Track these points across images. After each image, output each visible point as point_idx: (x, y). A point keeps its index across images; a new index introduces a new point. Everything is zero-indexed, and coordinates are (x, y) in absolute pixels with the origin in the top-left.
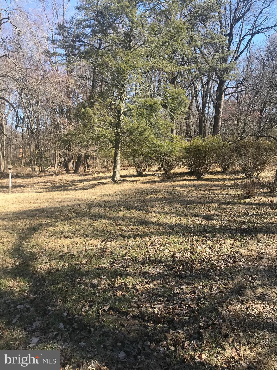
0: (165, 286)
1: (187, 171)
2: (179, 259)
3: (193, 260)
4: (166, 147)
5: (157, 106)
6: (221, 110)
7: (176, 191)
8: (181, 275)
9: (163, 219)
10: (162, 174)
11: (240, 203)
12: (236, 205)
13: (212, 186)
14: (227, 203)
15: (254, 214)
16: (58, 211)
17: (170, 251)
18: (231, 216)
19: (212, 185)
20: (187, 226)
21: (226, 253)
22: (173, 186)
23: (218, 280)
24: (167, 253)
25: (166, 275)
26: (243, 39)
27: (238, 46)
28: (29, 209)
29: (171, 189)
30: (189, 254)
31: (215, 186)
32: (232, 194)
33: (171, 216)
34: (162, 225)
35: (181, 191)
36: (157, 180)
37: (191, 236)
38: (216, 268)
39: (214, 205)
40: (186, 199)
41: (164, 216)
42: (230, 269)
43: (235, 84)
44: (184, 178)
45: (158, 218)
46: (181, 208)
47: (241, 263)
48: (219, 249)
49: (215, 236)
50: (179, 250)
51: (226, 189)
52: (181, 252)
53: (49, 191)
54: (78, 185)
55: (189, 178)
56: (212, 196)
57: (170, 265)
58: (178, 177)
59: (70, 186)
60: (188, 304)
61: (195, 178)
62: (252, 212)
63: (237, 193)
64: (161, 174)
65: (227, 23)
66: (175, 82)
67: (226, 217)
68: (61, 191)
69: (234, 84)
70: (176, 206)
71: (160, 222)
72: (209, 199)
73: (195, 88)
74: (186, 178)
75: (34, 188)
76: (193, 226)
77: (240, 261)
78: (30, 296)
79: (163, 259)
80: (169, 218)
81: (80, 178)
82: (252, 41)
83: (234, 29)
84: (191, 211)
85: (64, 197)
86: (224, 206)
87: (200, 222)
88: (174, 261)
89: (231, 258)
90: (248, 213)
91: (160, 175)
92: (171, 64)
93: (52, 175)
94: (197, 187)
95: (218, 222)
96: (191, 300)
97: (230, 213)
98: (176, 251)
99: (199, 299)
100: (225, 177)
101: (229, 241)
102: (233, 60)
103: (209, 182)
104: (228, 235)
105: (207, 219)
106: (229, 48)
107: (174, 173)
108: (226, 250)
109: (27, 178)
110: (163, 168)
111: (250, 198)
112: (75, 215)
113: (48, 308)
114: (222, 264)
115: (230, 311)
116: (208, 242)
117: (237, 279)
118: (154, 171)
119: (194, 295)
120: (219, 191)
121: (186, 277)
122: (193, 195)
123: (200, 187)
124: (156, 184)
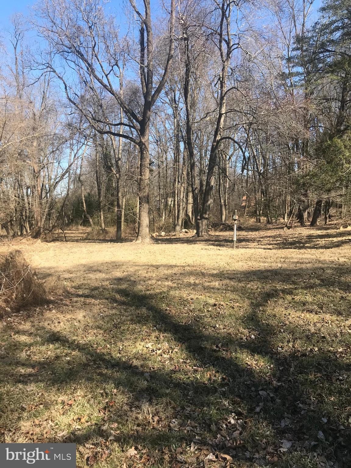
16: (295, 275)
28: (259, 269)
53: (280, 248)
54: (318, 242)
59: (306, 242)
68: (295, 249)
75: (262, 243)
78: (273, 381)
81: (319, 232)
85: (300, 256)
93: (283, 228)
109: (252, 231)
112: (319, 282)
113: (298, 404)
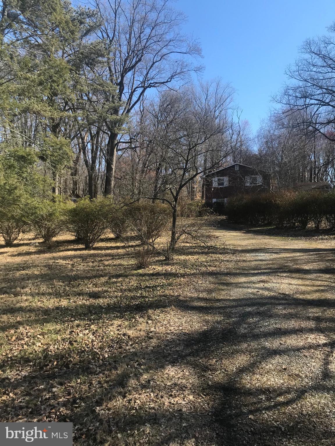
0: (30, 393)
1: (73, 238)
2: (53, 352)
3: (71, 352)
4: (44, 209)
5: (31, 157)
6: (113, 167)
7: (57, 264)
8: (54, 373)
9: (37, 303)
10: (41, 242)
11: (133, 275)
12: (128, 277)
13: (103, 256)
14: (118, 276)
15: (147, 287)
17: (42, 344)
18: (121, 290)
19: (102, 254)
20: (67, 309)
21: (112, 338)
22: (54, 258)
23: (100, 372)
24: (38, 347)
25: (33, 378)
26: (134, 91)
27: (130, 98)
29: (51, 262)
30: (66, 345)
31: (106, 255)
32: (125, 264)
33: (48, 297)
34: (34, 310)
35: (64, 265)
36: (33, 251)
37: (72, 321)
38: (99, 358)
39: (103, 280)
40: (69, 274)
41: (39, 298)
42: (115, 356)
43: (129, 138)
44: (69, 247)
45: (30, 302)
46: (62, 286)
47: (128, 348)
48: (104, 334)
49: (100, 318)
50: (55, 341)
51: (118, 259)
52: (57, 344)
55: (76, 247)
56: (102, 268)
57: (40, 363)
58: (61, 246)
60: (59, 412)
61: (83, 247)
62: (145, 284)
63: (130, 263)
64: (39, 243)
65: (117, 71)
66: (56, 130)
67: (116, 293)
69: (127, 138)
70: (56, 283)
71: (32, 308)
72: (98, 273)
73: (83, 139)
74: (72, 247)
76: (76, 308)
77: (127, 345)
79: (31, 356)
80: (45, 301)
82: (145, 94)
83: (125, 78)
84: (75, 289)
86: (115, 280)
87: (85, 301)
88: (45, 357)
89: (117, 343)
90: (141, 285)
91: (37, 244)
92: (52, 108)
94: (83, 258)
95: (106, 300)
96: (64, 405)
97: (121, 287)
98: (51, 343)
99: (74, 402)
100: (118, 244)
101: (117, 322)
102: (125, 113)
103: (99, 252)
104: (116, 315)
105: (93, 297)
106: (120, 98)
107: (56, 241)
108: (112, 333)
110: (42, 235)
111: (144, 268)
114: (106, 352)
115: (109, 409)
116: (92, 326)
117: (122, 367)
118: (30, 240)
119: (68, 397)
120: (110, 262)
121: (60, 375)
122: (78, 269)
123: (88, 257)
124: (32, 256)
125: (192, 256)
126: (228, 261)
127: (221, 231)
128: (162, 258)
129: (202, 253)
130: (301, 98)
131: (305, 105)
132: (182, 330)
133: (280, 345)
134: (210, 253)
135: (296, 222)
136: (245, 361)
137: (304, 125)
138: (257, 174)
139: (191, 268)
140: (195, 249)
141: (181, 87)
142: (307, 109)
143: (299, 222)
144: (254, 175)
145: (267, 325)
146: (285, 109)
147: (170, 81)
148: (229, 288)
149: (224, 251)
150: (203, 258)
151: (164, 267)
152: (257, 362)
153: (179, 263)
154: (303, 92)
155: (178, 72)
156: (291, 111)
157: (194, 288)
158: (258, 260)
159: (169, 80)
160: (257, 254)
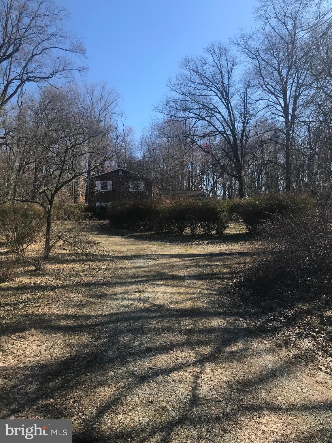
15: (7, 305)
26: (11, 82)
27: (6, 90)
62: (6, 301)
111: (8, 281)
125: (67, 265)
126: (105, 269)
127: (102, 236)
128: (32, 268)
129: (79, 261)
130: (180, 110)
131: (184, 117)
132: (39, 361)
133: (149, 369)
134: (87, 261)
135: (175, 228)
136: (108, 396)
137: (183, 136)
138: (139, 180)
139: (64, 279)
140: (71, 256)
141: (64, 85)
142: (186, 121)
143: (177, 227)
144: (137, 181)
145: (138, 345)
146: (166, 119)
147: (51, 78)
148: (103, 301)
149: (103, 258)
150: (79, 267)
151: (32, 279)
152: (122, 396)
153: (52, 273)
154: (182, 105)
155: (60, 69)
156: (172, 122)
157: (63, 304)
158: (136, 267)
159: (50, 76)
160: (136, 261)
